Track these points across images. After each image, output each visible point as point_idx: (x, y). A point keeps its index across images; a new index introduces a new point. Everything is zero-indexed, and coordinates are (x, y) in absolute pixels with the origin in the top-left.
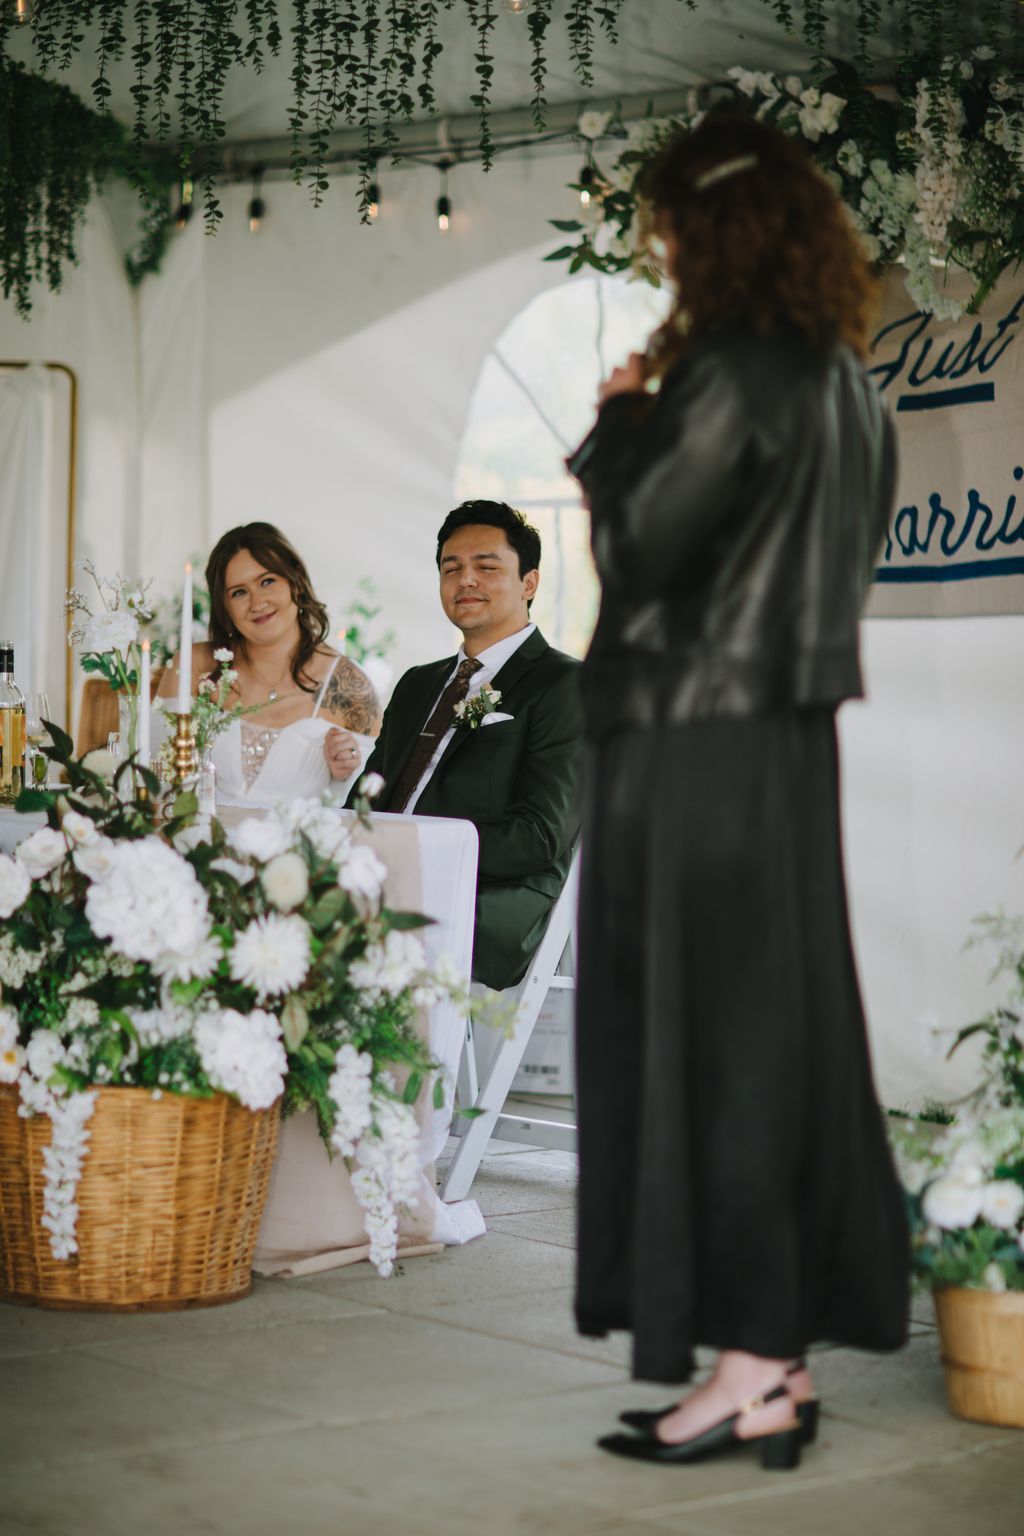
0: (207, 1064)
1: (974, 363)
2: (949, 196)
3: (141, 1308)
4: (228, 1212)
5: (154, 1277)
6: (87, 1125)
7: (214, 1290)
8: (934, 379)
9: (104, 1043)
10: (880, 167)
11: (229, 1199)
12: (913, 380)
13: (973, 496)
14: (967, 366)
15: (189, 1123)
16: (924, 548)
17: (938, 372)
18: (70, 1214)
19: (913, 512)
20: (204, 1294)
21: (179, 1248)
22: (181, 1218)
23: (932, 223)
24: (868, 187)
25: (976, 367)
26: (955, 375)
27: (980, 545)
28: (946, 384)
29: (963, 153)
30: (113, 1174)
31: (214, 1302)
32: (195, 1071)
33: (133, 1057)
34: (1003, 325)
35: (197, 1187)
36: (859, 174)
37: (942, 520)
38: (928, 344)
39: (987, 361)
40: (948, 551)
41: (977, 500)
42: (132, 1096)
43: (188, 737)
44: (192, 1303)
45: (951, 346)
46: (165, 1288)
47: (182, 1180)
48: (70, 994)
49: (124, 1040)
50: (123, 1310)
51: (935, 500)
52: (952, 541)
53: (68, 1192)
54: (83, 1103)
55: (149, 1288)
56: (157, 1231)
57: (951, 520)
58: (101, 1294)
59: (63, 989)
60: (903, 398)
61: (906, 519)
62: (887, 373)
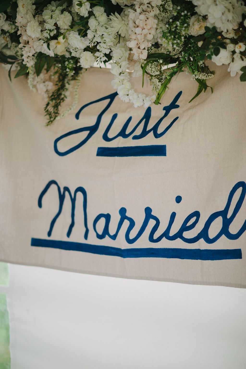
1: (150, 131)
2: (150, 31)
8: (120, 138)
10: (99, 11)
12: (106, 138)
13: (148, 211)
14: (144, 133)
16: (114, 237)
17: (123, 134)
19: (108, 217)
23: (139, 48)
24: (92, 23)
25: (152, 134)
26: (135, 138)
27: (151, 239)
28: (130, 142)
29: (161, 5)
34: (167, 110)
36: (86, 15)
37: (126, 224)
38: (115, 117)
39: (159, 131)
40: (130, 241)
41: (150, 214)
45: (130, 119)
51: (123, 211)
52: (132, 235)
57: (132, 223)
60: (99, 148)
61: (103, 221)
62: (87, 133)
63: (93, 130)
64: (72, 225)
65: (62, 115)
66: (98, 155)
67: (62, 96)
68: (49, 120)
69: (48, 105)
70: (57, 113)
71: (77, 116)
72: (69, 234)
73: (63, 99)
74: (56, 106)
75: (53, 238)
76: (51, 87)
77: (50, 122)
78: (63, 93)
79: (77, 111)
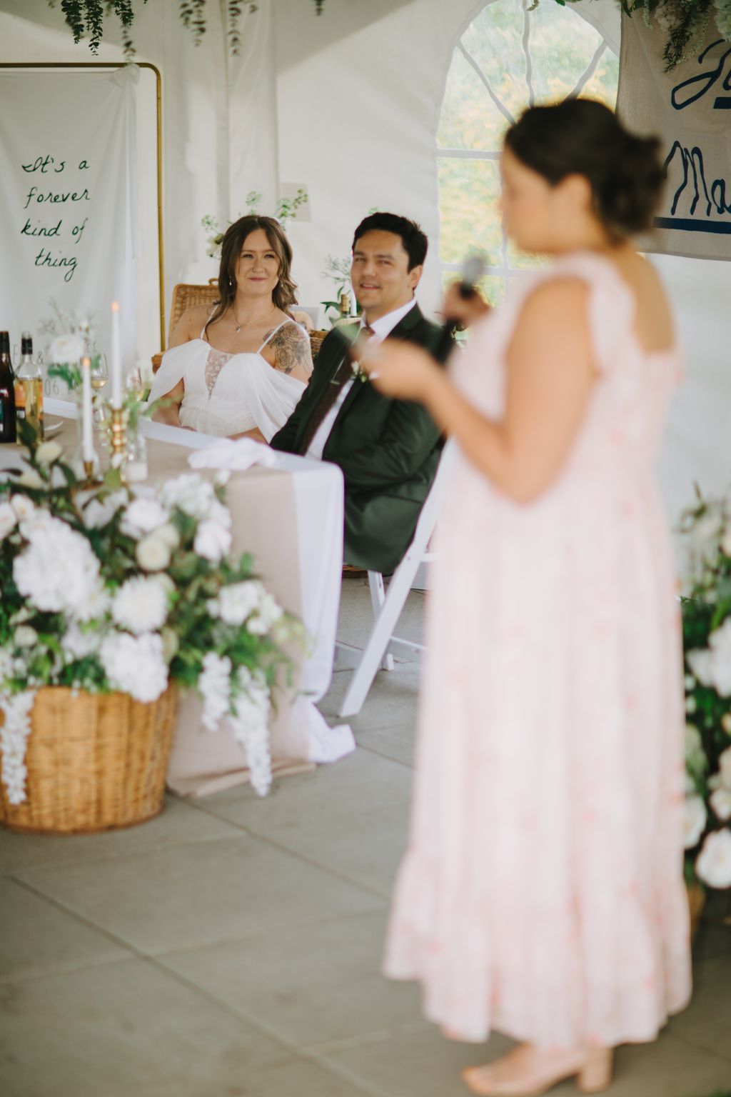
0: (110, 672)
3: (76, 832)
4: (136, 765)
5: (84, 811)
6: (30, 714)
7: (130, 816)
9: (36, 661)
11: (135, 757)
12: (726, 87)
15: (102, 710)
18: (21, 773)
19: (722, 184)
20: (121, 820)
21: (100, 791)
22: (100, 773)
30: (50, 744)
31: (129, 826)
32: (100, 678)
33: (57, 668)
35: (110, 752)
42: (60, 694)
43: (120, 423)
44: (111, 828)
46: (92, 819)
47: (99, 748)
48: (17, 625)
49: (51, 655)
50: (62, 834)
53: (18, 760)
54: (24, 700)
55: (81, 820)
56: (83, 781)
58: (48, 823)
59: (13, 620)
60: (718, 99)
61: (718, 188)
62: (709, 79)
63: (714, 76)
64: (696, 199)
65: (684, 57)
66: (715, 107)
67: (688, 34)
68: (668, 65)
69: (669, 45)
70: (679, 56)
71: (700, 61)
72: (692, 211)
73: (688, 38)
74: (679, 47)
75: (677, 216)
76: (675, 22)
77: (671, 67)
78: (688, 29)
79: (700, 53)
